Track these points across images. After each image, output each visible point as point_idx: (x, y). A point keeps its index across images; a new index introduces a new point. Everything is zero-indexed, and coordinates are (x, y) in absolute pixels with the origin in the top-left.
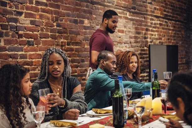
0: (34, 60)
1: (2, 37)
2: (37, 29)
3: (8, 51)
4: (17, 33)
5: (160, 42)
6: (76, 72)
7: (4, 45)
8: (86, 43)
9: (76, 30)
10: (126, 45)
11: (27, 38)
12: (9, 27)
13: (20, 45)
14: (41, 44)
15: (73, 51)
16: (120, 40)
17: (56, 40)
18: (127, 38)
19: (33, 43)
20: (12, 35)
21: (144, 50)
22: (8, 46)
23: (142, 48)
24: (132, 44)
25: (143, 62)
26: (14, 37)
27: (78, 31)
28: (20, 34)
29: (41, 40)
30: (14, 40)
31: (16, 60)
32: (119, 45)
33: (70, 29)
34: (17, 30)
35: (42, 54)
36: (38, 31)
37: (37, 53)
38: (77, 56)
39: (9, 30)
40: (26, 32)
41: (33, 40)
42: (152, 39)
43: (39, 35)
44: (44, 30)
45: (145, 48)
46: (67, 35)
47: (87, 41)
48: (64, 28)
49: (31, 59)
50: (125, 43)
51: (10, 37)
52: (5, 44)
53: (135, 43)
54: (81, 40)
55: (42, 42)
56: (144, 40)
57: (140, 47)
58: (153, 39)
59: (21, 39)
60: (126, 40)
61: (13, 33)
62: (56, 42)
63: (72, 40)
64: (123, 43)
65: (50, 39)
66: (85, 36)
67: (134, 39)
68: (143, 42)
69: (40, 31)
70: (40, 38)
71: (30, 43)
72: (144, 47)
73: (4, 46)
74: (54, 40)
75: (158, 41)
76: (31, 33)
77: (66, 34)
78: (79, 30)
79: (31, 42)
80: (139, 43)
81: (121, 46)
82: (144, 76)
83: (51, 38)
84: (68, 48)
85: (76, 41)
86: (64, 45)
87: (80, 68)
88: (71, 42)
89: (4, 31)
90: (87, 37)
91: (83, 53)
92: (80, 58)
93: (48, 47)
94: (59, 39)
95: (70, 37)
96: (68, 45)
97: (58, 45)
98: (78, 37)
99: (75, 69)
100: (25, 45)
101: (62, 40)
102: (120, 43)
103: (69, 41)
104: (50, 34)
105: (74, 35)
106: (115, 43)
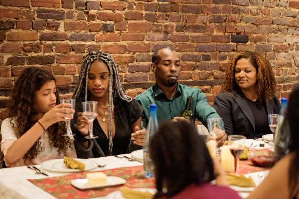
1: (62, 19)
2: (122, 5)
3: (70, 41)
4: (87, 13)
6: (191, 78)
7: (64, 31)
8: (215, 27)
9: (196, 5)
11: (103, 21)
12: (74, 5)
13: (90, 31)
14: (127, 29)
15: (188, 42)
16: (295, 21)
17: (155, 23)
19: (113, 28)
20: (77, 16)
22: (70, 33)
26: (81, 19)
27: (201, 7)
28: (91, 15)
29: (127, 23)
30: (81, 23)
31: (80, 54)
32: (290, 30)
33: (184, 4)
34: (86, 9)
35: (127, 45)
36: (124, 9)
37: (118, 43)
38: (194, 49)
39: (74, 8)
40: (101, 11)
41: (112, 23)
43: (124, 16)
44: (135, 7)
46: (177, 15)
47: (217, 24)
48: (173, 3)
51: (75, 19)
52: (66, 30)
54: (205, 22)
55: (129, 26)
59: (92, 22)
61: (80, 13)
62: (155, 25)
63: (186, 22)
65: (144, 21)
66: (214, 16)
69: (126, 9)
70: (126, 19)
71: (108, 27)
73: (64, 34)
74: (151, 23)
76: (110, 12)
77: (176, 13)
78: (202, 4)
79: (109, 26)
81: (296, 32)
83: (146, 19)
84: (177, 36)
85: (195, 24)
86: (169, 31)
87: (199, 71)
88: (185, 26)
89: (66, 10)
90: (218, 16)
91: (209, 44)
92: (201, 53)
93: (139, 34)
94: (160, 21)
95: (183, 17)
96: (177, 31)
97: (158, 31)
98: (199, 17)
99: (189, 72)
100: (98, 31)
101: (168, 23)
102: (292, 26)
103: (181, 23)
104: (144, 12)
105: (191, 14)
106: (281, 27)
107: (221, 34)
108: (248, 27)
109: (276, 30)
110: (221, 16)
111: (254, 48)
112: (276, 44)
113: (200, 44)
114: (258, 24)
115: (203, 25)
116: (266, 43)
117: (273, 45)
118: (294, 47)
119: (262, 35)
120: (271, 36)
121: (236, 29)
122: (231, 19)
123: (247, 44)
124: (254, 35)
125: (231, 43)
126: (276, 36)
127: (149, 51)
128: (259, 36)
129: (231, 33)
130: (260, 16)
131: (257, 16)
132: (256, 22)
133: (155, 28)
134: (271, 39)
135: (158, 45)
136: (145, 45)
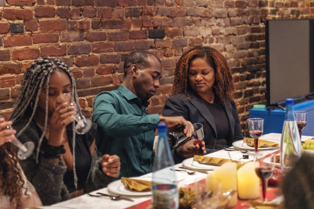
0: (23, 62)
5: (293, 12)
6: (112, 82)
8: (132, 22)
10: (218, 20)
11: (11, 20)
14: (39, 28)
15: (105, 40)
16: (207, 11)
17: (69, 20)
18: (222, 8)
19: (23, 28)
21: (258, 30)
23: (253, 26)
24: (232, 18)
25: (256, 54)
29: (38, 21)
32: (203, 21)
35: (40, 49)
36: (33, 4)
37: (30, 47)
38: (112, 49)
40: (8, 8)
41: (21, 22)
42: (275, 5)
43: (34, 12)
45: (262, 25)
46: (92, 9)
47: (134, 18)
49: (17, 61)
50: (216, 18)
53: (237, 16)
54: (121, 16)
55: (41, 26)
56: (257, 9)
57: (250, 24)
58: (278, 6)
60: (219, 10)
62: (70, 22)
63: (102, 17)
64: (213, 18)
65: (57, 18)
66: (130, 9)
67: (236, 9)
68: (256, 13)
69: (36, 4)
70: (36, 16)
71: (16, 28)
72: (258, 24)
74: (65, 20)
75: (290, 9)
76: (18, 8)
77: (90, 6)
79: (18, 26)
80: (248, 15)
81: (208, 23)
82: (259, 84)
83: (59, 15)
84: (93, 33)
85: (111, 19)
86: (85, 28)
87: (119, 74)
88: (101, 22)
90: (134, 9)
91: (127, 42)
92: (119, 53)
93: (53, 34)
94: (74, 17)
95: (99, 11)
96: (93, 28)
97: (73, 29)
98: (115, 10)
99: (109, 75)
100: (5, 33)
101: (83, 19)
102: (205, 17)
103: (97, 19)
104: (56, 8)
105: (106, 8)
106: (195, 18)
107: (138, 29)
108: (164, 19)
109: (190, 22)
110: (137, 8)
111: (171, 44)
112: (191, 37)
113: (118, 42)
114: (173, 16)
115: (119, 19)
116: (182, 38)
117: (188, 39)
118: (208, 40)
119: (177, 28)
120: (186, 29)
121: (153, 23)
122: (147, 11)
123: (164, 39)
124: (170, 29)
125: (149, 40)
126: (191, 29)
127: (65, 55)
128: (175, 30)
129: (148, 27)
130: (174, 7)
131: (172, 7)
132: (172, 14)
133: (70, 26)
134: (187, 32)
135: (74, 46)
136: (60, 47)
